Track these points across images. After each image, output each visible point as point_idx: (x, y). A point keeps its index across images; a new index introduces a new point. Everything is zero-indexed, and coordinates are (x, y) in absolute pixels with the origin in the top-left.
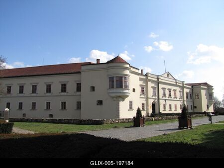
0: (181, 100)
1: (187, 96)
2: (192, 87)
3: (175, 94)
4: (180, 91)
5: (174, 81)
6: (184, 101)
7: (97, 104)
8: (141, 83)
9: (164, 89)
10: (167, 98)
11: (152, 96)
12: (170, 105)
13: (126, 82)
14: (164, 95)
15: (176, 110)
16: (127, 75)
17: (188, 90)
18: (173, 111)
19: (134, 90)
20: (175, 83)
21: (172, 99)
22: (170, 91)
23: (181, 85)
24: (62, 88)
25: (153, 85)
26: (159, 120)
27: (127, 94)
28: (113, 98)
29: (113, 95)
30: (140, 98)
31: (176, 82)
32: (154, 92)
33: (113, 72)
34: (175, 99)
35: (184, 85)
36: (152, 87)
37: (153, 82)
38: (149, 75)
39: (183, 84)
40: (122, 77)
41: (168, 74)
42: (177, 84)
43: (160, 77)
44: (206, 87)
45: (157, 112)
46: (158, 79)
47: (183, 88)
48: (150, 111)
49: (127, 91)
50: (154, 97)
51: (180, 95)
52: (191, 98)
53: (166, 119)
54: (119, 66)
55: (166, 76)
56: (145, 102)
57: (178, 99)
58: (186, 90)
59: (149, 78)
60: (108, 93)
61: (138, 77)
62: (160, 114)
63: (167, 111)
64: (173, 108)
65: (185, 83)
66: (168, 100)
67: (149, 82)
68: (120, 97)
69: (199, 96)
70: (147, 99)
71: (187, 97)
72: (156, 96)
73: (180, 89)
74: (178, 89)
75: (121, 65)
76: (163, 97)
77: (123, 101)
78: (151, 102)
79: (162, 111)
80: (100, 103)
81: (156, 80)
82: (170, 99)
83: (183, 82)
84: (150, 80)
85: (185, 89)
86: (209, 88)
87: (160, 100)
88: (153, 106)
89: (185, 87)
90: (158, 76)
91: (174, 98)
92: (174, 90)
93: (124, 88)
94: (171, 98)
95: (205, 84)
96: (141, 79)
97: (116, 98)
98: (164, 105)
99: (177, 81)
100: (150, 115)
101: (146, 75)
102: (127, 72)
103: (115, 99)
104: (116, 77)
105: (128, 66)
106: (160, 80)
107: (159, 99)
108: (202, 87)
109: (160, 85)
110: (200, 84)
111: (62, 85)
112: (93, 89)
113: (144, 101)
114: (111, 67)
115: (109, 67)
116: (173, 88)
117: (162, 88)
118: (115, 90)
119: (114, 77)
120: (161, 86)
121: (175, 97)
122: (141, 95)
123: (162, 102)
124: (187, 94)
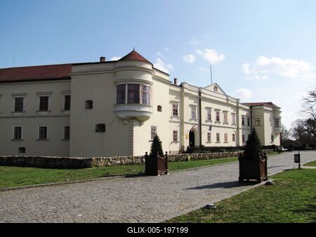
0: (234, 126)
1: (243, 122)
2: (251, 107)
3: (225, 117)
4: (232, 114)
5: (225, 97)
6: (238, 129)
7: (97, 131)
8: (173, 98)
9: (209, 109)
10: (213, 124)
11: (190, 120)
12: (218, 135)
13: (144, 94)
14: (210, 118)
15: (226, 142)
16: (147, 82)
17: (245, 113)
18: (222, 144)
19: (159, 108)
20: (225, 101)
21: (221, 125)
22: (218, 113)
23: (235, 104)
24: (41, 103)
25: (192, 102)
26: (199, 159)
27: (148, 115)
28: (123, 120)
29: (123, 115)
30: (170, 121)
31: (227, 100)
32: (193, 113)
33: (123, 76)
34: (226, 125)
35: (240, 105)
36: (190, 106)
37: (191, 97)
38: (186, 86)
39: (238, 103)
40: (139, 85)
41: (216, 87)
42: (229, 102)
43: (203, 91)
44: (271, 109)
45: (197, 144)
46: (200, 93)
47: (237, 108)
48: (186, 143)
49: (147, 109)
50: (193, 122)
51: (234, 119)
52: (249, 125)
53: (211, 158)
54: (134, 67)
55: (212, 88)
56: (178, 129)
57: (230, 125)
58: (242, 113)
59: (185, 91)
60: (115, 112)
61: (167, 87)
62: (202, 149)
63: (213, 144)
64: (222, 139)
65: (241, 102)
66: (214, 126)
67: (185, 98)
68: (134, 118)
69: (260, 121)
70: (182, 123)
71: (243, 124)
72: (195, 120)
73: (232, 111)
74: (230, 110)
75: (137, 64)
76: (206, 121)
77: (140, 125)
78: (187, 128)
79: (205, 143)
80: (101, 128)
81: (197, 94)
82: (217, 124)
83: (238, 100)
84: (187, 95)
85: (240, 111)
86: (275, 110)
87: (202, 127)
88: (192, 135)
89: (241, 108)
90: (200, 88)
91: (224, 124)
92: (224, 111)
93: (141, 103)
94: (220, 123)
95: (270, 104)
96: (171, 92)
97: (128, 120)
98: (209, 134)
99: (230, 99)
100: (185, 149)
101: (181, 86)
102: (148, 77)
103: (126, 122)
104: (129, 85)
105: (149, 67)
106: (202, 95)
107: (200, 125)
108: (265, 108)
109: (202, 102)
110: (262, 104)
111: (42, 98)
112: (90, 104)
113: (176, 127)
114: (120, 67)
115: (117, 68)
116: (223, 108)
117: (206, 108)
118: (126, 107)
119: (124, 85)
120: (204, 104)
121: (226, 122)
122: (171, 117)
123: (205, 130)
124: (243, 118)
